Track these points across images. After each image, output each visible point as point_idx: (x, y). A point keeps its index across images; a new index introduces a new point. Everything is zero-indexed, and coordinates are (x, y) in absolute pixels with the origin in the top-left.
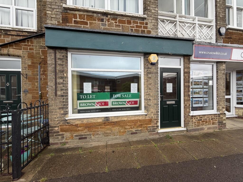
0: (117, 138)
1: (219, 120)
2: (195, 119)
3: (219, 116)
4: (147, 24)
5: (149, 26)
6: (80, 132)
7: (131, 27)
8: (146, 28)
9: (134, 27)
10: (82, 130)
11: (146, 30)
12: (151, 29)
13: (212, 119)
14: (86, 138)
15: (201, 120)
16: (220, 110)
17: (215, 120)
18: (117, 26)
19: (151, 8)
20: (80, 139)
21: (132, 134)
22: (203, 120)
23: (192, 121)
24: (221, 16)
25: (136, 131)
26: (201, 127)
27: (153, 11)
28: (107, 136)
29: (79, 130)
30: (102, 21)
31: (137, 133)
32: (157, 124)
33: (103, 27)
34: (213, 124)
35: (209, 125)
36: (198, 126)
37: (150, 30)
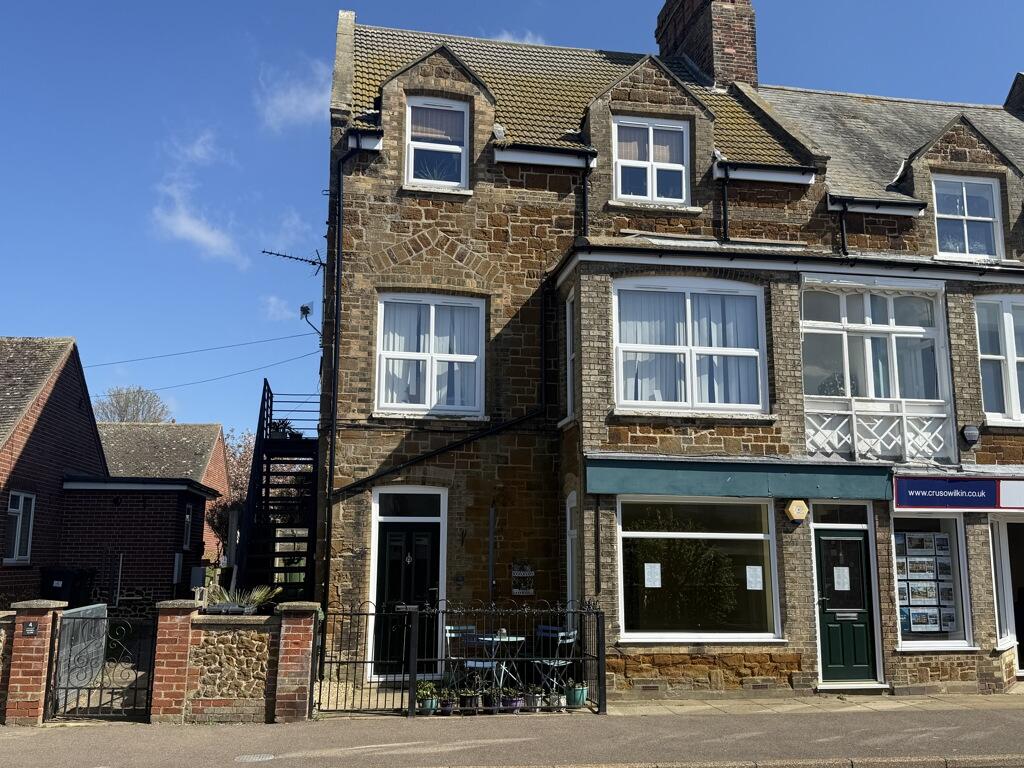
0: (721, 695)
1: (981, 670)
2: (911, 660)
3: (981, 658)
4: (778, 431)
5: (783, 435)
6: (645, 674)
7: (744, 440)
8: (778, 440)
9: (750, 440)
10: (647, 670)
11: (776, 444)
12: (790, 441)
13: (960, 665)
14: (656, 688)
15: (928, 665)
16: (984, 641)
17: (970, 668)
18: (713, 441)
19: (788, 396)
20: (645, 689)
21: (755, 687)
22: (934, 665)
23: (905, 666)
24: (966, 396)
25: (763, 680)
26: (930, 683)
27: (792, 402)
28: (702, 688)
29: (641, 669)
30: (684, 434)
31: (766, 687)
32: (813, 668)
33: (686, 445)
34: (964, 677)
35: (951, 679)
36: (921, 681)
37: (787, 443)
